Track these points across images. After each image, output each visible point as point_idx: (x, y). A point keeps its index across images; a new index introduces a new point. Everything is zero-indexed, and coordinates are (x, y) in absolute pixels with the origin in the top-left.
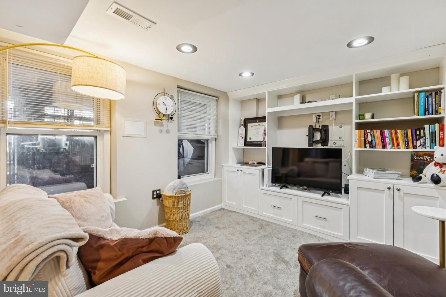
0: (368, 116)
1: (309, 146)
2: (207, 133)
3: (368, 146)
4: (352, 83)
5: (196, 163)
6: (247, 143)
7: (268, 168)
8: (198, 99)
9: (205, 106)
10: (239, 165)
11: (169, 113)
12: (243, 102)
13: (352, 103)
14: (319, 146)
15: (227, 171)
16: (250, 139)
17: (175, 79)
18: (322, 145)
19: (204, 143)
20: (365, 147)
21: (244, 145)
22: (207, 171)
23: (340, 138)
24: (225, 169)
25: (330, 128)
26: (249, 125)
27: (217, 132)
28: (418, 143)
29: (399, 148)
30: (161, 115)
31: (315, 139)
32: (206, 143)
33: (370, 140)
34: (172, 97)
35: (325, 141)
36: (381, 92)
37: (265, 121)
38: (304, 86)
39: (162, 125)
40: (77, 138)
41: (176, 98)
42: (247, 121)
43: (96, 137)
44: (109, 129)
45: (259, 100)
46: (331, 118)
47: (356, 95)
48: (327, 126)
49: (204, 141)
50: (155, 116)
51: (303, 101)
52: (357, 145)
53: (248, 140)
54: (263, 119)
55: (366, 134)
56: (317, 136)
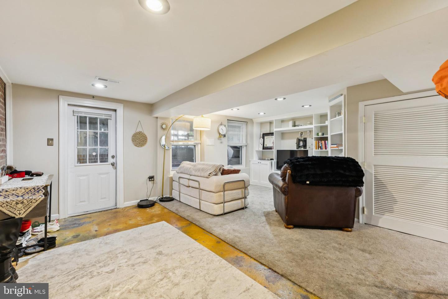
0: (320, 134)
1: (297, 149)
2: (241, 143)
3: (320, 148)
4: (313, 117)
5: (235, 160)
6: (264, 148)
7: (275, 161)
8: (236, 124)
9: (239, 127)
10: (259, 160)
11: (224, 134)
12: (262, 124)
13: (313, 128)
14: (302, 149)
15: (253, 163)
16: (266, 145)
17: (226, 116)
18: (304, 149)
19: (239, 148)
20: (319, 149)
21: (262, 149)
22: (241, 164)
23: (311, 144)
24: (251, 162)
26: (266, 137)
27: (246, 142)
30: (221, 135)
31: (300, 145)
32: (240, 148)
33: (320, 146)
34: (225, 126)
35: (305, 146)
36: (325, 123)
37: (273, 135)
38: (294, 117)
39: (221, 140)
40: (181, 146)
41: (227, 126)
42: (264, 135)
43: (195, 146)
44: (200, 142)
45: (271, 123)
46: (308, 134)
47: (314, 124)
48: (306, 138)
49: (239, 147)
50: (218, 135)
51: (294, 125)
52: (315, 148)
53: (265, 146)
54: (272, 134)
55: (319, 143)
56: (301, 144)
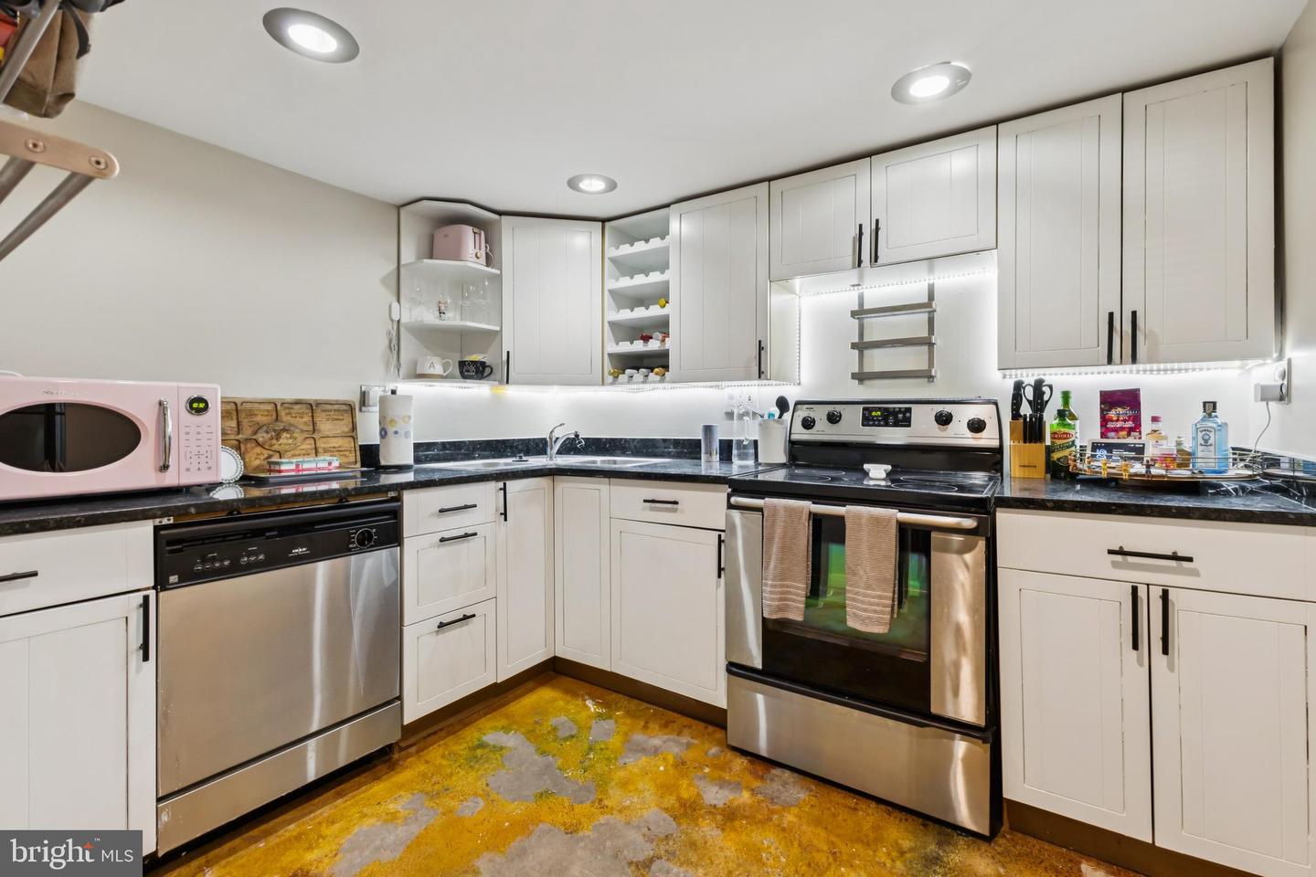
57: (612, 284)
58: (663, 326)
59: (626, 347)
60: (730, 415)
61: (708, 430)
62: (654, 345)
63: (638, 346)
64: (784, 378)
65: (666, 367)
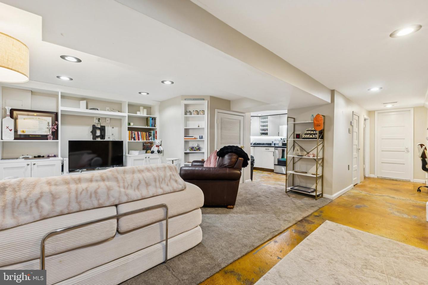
0: (132, 124)
1: (93, 139)
3: (133, 139)
12: (6, 89)
14: (99, 139)
16: (22, 132)
18: (101, 139)
21: (14, 139)
23: (113, 134)
25: (106, 128)
28: (150, 138)
29: (144, 140)
31: (97, 135)
33: (133, 136)
35: (103, 136)
36: (136, 114)
45: (32, 93)
46: (107, 122)
48: (104, 127)
51: (87, 108)
52: (128, 139)
53: (20, 133)
55: (132, 133)
56: (98, 133)
57: (261, 124)
58: (267, 130)
59: (262, 132)
60: (275, 140)
61: (272, 142)
62: (266, 132)
63: (264, 132)
64: (282, 136)
65: (267, 134)
